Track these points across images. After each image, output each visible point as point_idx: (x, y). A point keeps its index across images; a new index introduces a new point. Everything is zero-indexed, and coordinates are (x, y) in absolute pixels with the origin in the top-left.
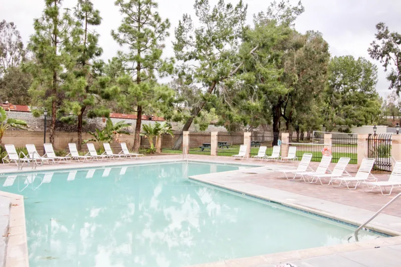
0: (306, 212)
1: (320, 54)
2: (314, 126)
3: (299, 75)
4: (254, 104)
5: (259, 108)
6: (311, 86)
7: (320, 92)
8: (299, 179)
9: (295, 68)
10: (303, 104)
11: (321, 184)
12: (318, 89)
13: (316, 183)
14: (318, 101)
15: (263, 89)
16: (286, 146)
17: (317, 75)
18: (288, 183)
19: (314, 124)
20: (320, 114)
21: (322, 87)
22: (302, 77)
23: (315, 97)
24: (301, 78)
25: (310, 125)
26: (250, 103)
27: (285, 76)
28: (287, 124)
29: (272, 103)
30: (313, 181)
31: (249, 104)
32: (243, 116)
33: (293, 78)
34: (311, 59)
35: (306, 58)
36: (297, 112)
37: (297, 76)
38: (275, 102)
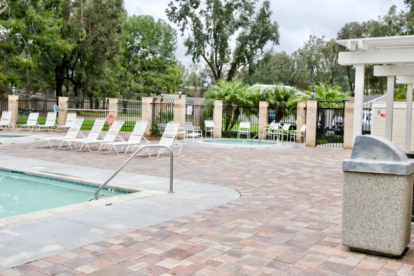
0: (52, 179)
1: (112, 8)
2: (109, 93)
3: (87, 31)
4: (25, 60)
5: (32, 66)
6: (103, 46)
7: (114, 53)
8: (65, 148)
9: (82, 22)
10: (94, 66)
11: (89, 152)
12: (112, 50)
13: (84, 150)
14: (114, 64)
15: (38, 43)
16: (65, 112)
17: (110, 33)
18: (50, 152)
19: (109, 91)
20: (117, 80)
21: (117, 48)
22: (92, 33)
23: (108, 59)
24: (90, 34)
25: (105, 93)
26: (19, 58)
27: (69, 30)
28: (75, 90)
29: (54, 62)
30: (82, 149)
31: (18, 60)
32: (10, 76)
33: (80, 34)
34: (102, 13)
35: (97, 12)
36: (87, 75)
37: (84, 32)
38: (58, 61)
